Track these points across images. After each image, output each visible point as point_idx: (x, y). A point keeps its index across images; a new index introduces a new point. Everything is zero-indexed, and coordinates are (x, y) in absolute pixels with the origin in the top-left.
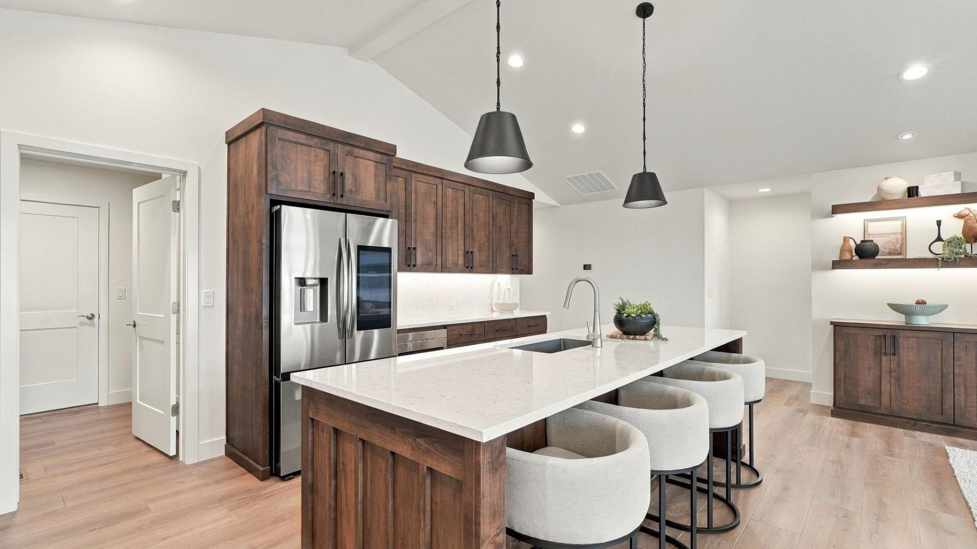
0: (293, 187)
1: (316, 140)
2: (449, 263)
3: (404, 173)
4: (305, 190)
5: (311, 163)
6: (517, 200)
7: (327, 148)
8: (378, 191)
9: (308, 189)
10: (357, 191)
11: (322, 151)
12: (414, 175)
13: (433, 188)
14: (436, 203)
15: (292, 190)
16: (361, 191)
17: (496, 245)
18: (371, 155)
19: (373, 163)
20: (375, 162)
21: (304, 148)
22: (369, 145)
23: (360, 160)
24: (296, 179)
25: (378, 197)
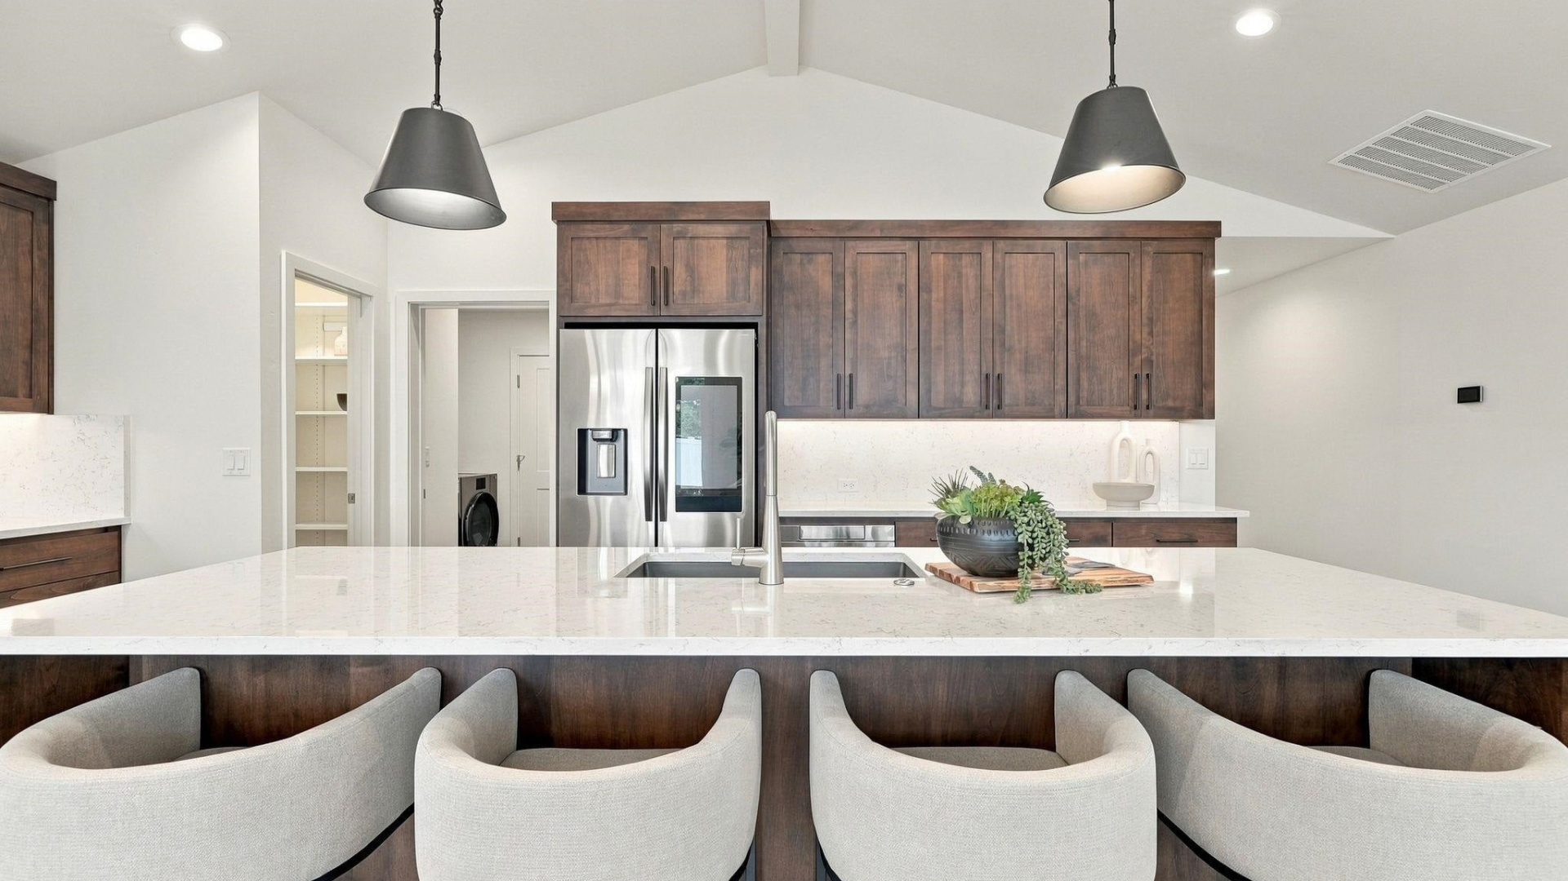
0: (593, 301)
1: (626, 227)
2: (938, 399)
3: (826, 245)
4: (608, 302)
5: (618, 263)
6: (1150, 249)
7: (643, 235)
8: (732, 284)
9: (613, 301)
10: (695, 291)
11: (636, 242)
12: (850, 244)
13: (896, 261)
14: (902, 288)
15: (594, 306)
16: (701, 289)
17: (1079, 357)
18: (719, 229)
19: (725, 241)
20: (727, 238)
21: (609, 243)
22: (714, 213)
23: (701, 241)
24: (598, 290)
25: (732, 295)
